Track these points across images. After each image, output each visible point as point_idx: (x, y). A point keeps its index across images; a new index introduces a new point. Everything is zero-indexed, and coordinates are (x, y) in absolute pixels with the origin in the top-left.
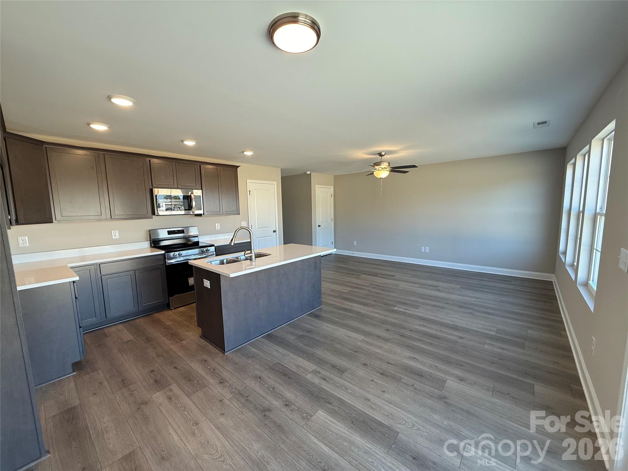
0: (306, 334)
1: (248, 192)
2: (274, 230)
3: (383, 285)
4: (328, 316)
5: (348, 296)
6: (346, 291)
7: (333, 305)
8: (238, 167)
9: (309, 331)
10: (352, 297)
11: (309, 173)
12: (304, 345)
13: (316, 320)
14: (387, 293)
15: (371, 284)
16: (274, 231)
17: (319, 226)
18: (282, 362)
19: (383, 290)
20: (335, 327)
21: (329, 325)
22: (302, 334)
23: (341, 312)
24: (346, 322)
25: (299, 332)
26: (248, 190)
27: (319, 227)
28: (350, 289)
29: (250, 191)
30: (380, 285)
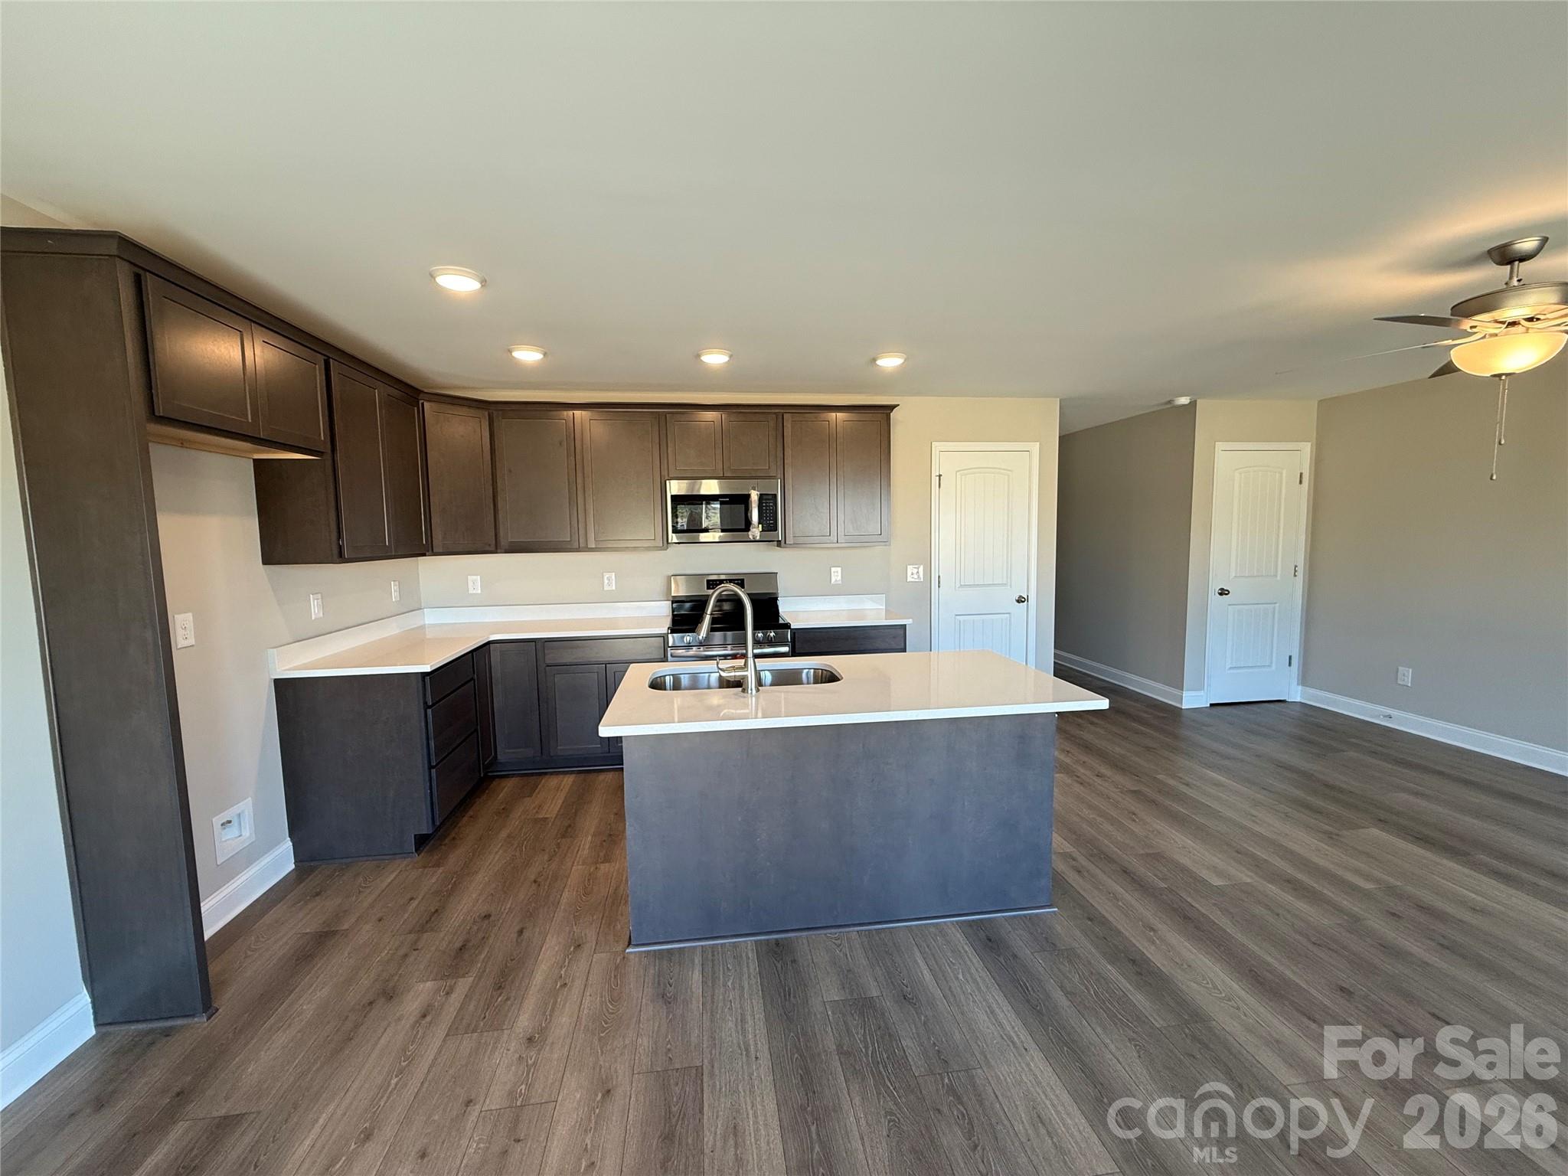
0: (888, 1004)
1: (935, 480)
2: (1020, 596)
3: (1467, 916)
4: (1038, 963)
5: (1202, 907)
6: (1217, 882)
7: (1103, 922)
8: (892, 407)
9: (908, 998)
10: (1224, 922)
11: (1184, 400)
12: (839, 1046)
13: (976, 960)
14: (1467, 975)
15: (1391, 890)
16: (1020, 600)
17: (1223, 592)
18: (712, 1075)
19: (1449, 947)
20: (1023, 1036)
21: (1006, 1013)
22: (875, 993)
23: (1111, 971)
24: (1091, 1032)
25: (873, 983)
26: (935, 473)
27: (1221, 594)
28: (1246, 877)
29: (940, 476)
30: (1450, 909)
